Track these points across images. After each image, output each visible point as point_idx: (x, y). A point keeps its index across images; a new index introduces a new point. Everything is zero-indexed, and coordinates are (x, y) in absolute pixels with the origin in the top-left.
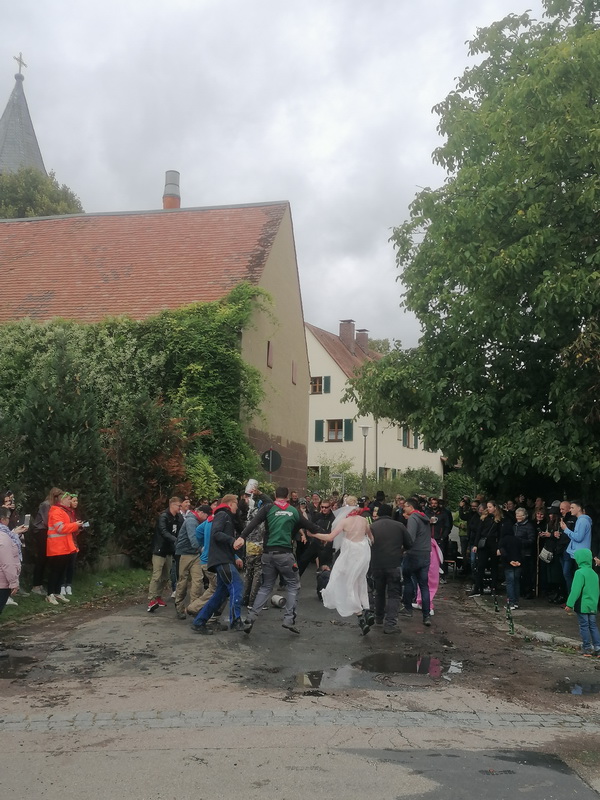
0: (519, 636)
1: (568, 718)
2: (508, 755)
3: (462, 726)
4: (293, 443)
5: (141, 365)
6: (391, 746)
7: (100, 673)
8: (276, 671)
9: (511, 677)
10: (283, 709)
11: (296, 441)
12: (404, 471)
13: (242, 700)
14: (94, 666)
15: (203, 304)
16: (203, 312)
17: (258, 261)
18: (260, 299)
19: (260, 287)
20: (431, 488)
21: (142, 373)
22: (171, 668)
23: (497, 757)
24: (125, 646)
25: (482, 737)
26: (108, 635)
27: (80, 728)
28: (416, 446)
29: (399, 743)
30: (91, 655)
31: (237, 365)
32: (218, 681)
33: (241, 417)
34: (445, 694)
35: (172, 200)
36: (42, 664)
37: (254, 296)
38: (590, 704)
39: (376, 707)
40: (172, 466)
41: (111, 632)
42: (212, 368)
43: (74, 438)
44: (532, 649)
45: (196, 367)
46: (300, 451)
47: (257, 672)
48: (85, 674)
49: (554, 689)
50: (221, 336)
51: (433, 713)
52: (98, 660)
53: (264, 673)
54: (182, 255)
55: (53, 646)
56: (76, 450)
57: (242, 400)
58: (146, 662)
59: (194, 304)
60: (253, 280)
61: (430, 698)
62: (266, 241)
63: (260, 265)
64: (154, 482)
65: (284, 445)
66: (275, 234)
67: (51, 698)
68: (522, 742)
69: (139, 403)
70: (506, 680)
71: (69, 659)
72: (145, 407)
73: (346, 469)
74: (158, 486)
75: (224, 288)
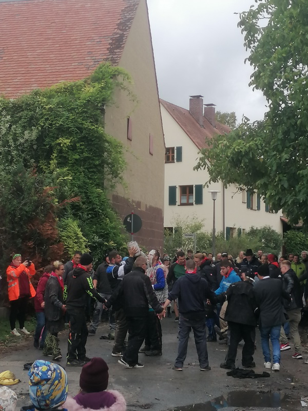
4: (151, 207)
5: (15, 140)
11: (153, 205)
12: (248, 230)
15: (69, 83)
16: (69, 91)
17: (118, 43)
18: (120, 79)
19: (120, 67)
20: (272, 245)
21: (16, 148)
28: (259, 208)
31: (101, 138)
33: (105, 185)
37: (114, 75)
40: (47, 229)
42: (78, 142)
45: (65, 141)
46: (158, 214)
50: (86, 112)
54: (49, 39)
57: (106, 169)
59: (61, 84)
60: (114, 61)
62: (124, 25)
63: (119, 47)
64: (31, 244)
65: (143, 209)
66: (132, 18)
69: (15, 174)
73: (198, 229)
74: (34, 247)
75: (88, 69)
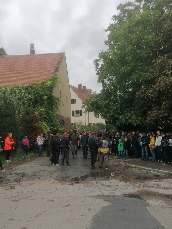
0: (127, 166)
1: (140, 186)
2: (126, 195)
3: (115, 189)
4: (67, 117)
5: (26, 98)
6: (98, 195)
7: (22, 180)
8: (67, 177)
9: (126, 176)
10: (71, 187)
12: (96, 124)
13: (60, 185)
14: (20, 179)
16: (43, 83)
17: (57, 69)
18: (58, 80)
19: (58, 76)
20: (103, 128)
21: (27, 100)
22: (40, 178)
23: (124, 196)
24: (28, 173)
25: (120, 191)
26: (22, 170)
27: (19, 194)
28: (99, 117)
29: (100, 194)
30: (19, 176)
31: (53, 97)
32: (53, 181)
33: (54, 111)
34: (110, 181)
35: (32, 52)
36: (6, 179)
37: (56, 78)
38: (145, 182)
39: (94, 185)
40: (36, 125)
41: (23, 169)
43: (9, 118)
44: (130, 169)
46: (69, 119)
47: (63, 178)
48: (18, 180)
49: (136, 179)
50: (48, 90)
51: (108, 186)
52: (21, 177)
53: (65, 178)
54: (36, 67)
55: (8, 174)
56: (10, 121)
57: (54, 107)
58: (33, 177)
60: (56, 74)
61: (107, 182)
62: (59, 64)
63: (57, 70)
64: (31, 129)
65: (65, 118)
66: (61, 62)
67: (11, 187)
68: (130, 192)
69: (26, 108)
70: (125, 177)
71: (13, 177)
72: (28, 109)
73: (81, 124)
74: (32, 130)
75: (48, 76)
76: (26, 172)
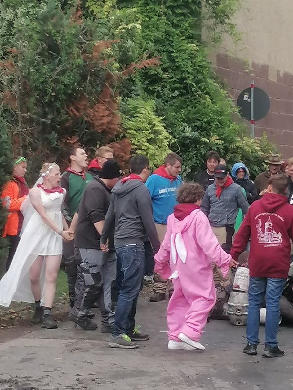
11: (291, 71)
33: (203, 38)
40: (100, 115)
41: (24, 361)
57: (205, 9)
64: (73, 140)
65: (273, 78)
69: (45, 19)
72: (54, 26)
76: (37, 374)
